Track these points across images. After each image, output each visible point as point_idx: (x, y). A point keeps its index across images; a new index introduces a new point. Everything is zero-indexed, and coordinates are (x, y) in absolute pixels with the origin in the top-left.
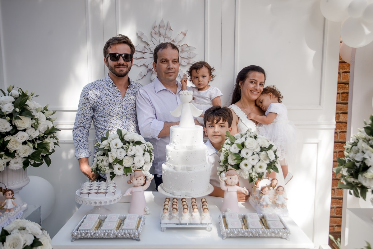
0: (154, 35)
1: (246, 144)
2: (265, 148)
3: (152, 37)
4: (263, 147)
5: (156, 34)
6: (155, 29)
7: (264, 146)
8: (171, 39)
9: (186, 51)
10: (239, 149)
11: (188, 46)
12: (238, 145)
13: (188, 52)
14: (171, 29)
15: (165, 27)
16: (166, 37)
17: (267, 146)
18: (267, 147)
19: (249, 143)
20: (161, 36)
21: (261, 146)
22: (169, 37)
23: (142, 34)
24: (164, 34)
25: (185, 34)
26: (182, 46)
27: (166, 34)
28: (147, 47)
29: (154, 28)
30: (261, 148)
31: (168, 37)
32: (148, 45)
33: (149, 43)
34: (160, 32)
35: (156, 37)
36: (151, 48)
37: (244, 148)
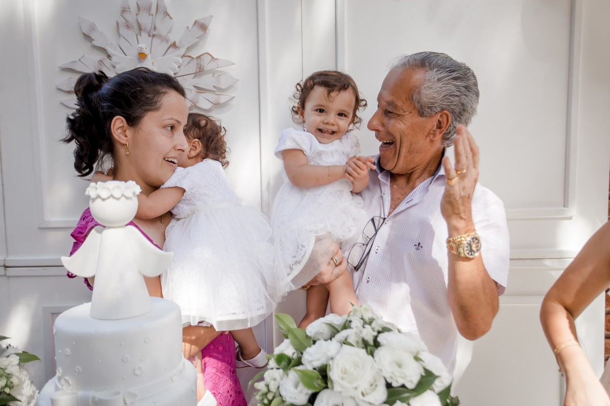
0: (123, 31)
1: (333, 374)
2: (403, 386)
3: (120, 35)
4: (395, 384)
5: (128, 26)
6: (126, 15)
7: (401, 381)
8: (167, 41)
9: (208, 72)
10: (310, 392)
11: (213, 58)
12: (305, 376)
13: (215, 75)
14: (168, 15)
15: (153, 11)
16: (154, 36)
17: (411, 382)
18: (410, 386)
19: (345, 372)
20: (143, 33)
21: (389, 381)
22: (164, 33)
23: (93, 28)
24: (149, 27)
25: (203, 27)
26: (199, 57)
27: (155, 28)
28: (107, 62)
29: (124, 10)
30: (389, 386)
31: (160, 36)
32: (109, 56)
33: (110, 50)
34: (140, 22)
35: (130, 35)
36: (117, 63)
37: (327, 387)
